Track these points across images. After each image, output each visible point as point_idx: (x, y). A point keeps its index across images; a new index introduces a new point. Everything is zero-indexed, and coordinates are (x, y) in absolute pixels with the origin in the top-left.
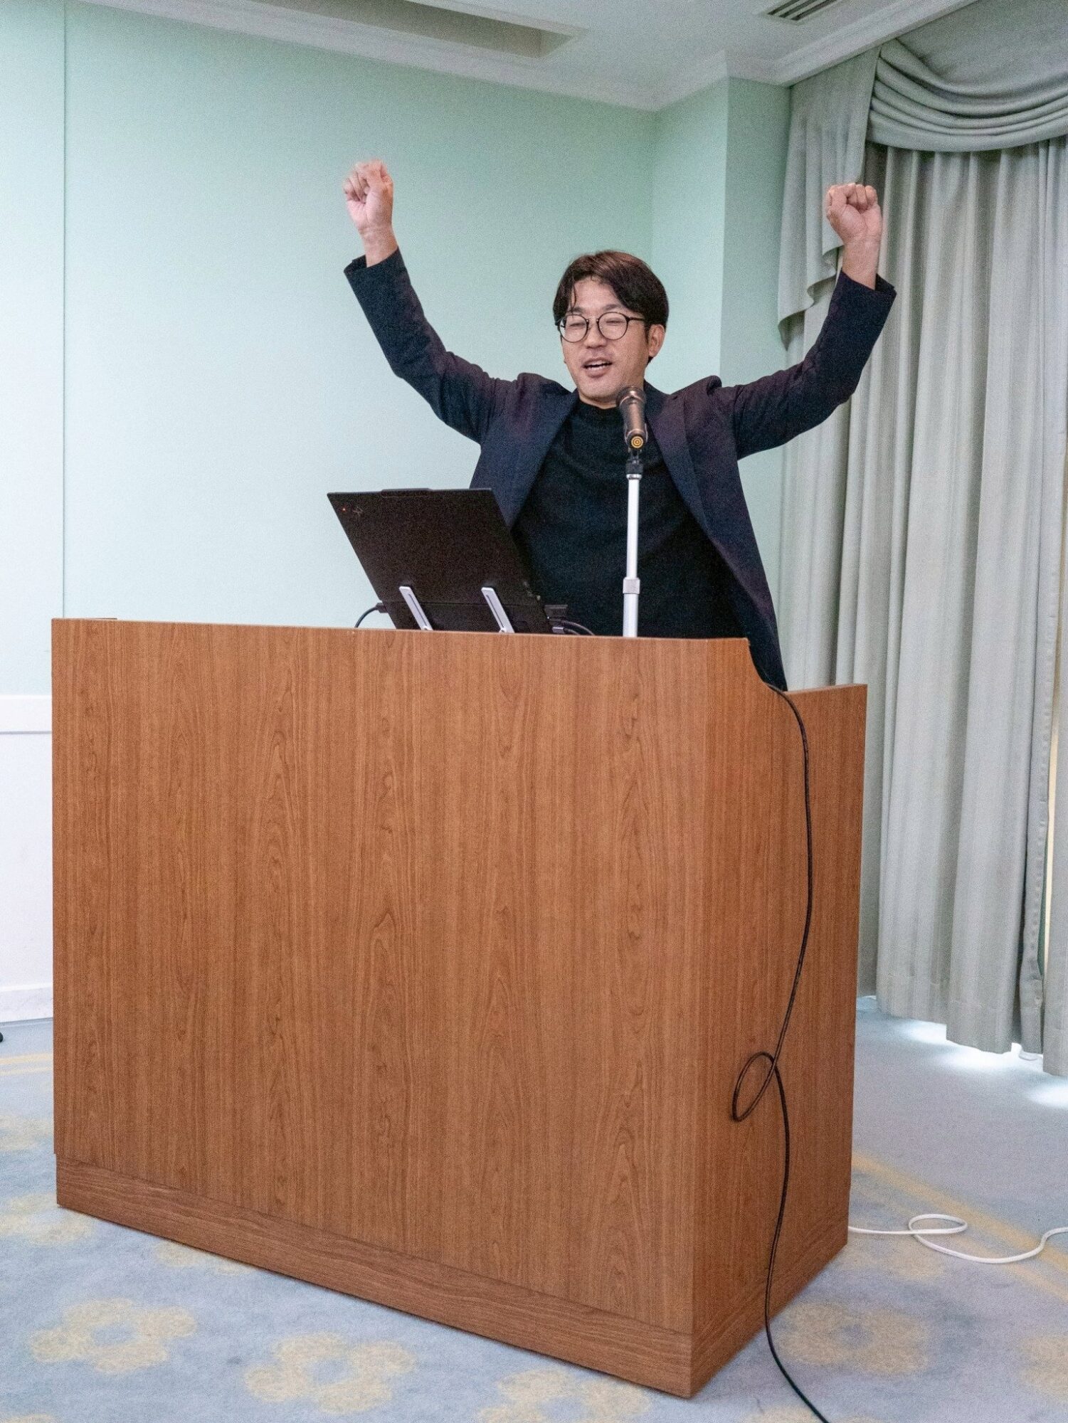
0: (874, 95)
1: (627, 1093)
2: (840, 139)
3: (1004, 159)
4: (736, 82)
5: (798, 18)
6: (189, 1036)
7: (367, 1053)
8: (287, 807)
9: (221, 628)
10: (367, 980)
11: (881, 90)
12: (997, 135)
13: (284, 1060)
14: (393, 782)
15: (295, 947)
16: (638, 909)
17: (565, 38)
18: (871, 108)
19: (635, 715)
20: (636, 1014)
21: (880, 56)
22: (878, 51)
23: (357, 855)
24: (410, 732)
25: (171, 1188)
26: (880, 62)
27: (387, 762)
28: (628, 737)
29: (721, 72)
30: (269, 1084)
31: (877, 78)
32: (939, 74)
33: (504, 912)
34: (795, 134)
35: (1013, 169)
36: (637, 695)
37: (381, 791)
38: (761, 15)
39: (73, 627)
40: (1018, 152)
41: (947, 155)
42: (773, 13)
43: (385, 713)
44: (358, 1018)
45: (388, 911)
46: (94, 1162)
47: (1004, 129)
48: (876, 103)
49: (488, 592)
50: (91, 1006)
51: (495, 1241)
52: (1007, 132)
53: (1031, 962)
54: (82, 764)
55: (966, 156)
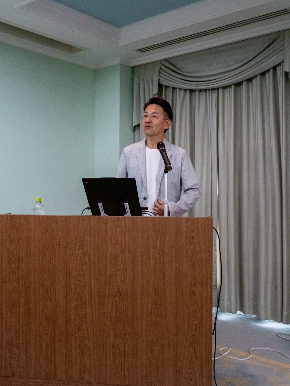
0: (160, 72)
1: (192, 333)
2: (150, 82)
3: (197, 92)
4: (121, 65)
5: (142, 52)
6: (49, 334)
7: (112, 332)
8: (84, 265)
9: (61, 217)
10: (112, 312)
11: (161, 71)
12: (197, 86)
13: (83, 337)
14: (120, 257)
15: (87, 305)
16: (195, 285)
17: (82, 50)
18: (159, 76)
19: (193, 236)
20: (195, 312)
21: (161, 63)
22: (161, 61)
23: (108, 277)
24: (125, 244)
25: (42, 379)
26: (161, 65)
27: (118, 252)
28: (191, 242)
29: (118, 62)
30: (78, 344)
31: (160, 68)
32: (178, 69)
33: (155, 289)
34: (136, 79)
35: (199, 94)
36: (194, 231)
37: (116, 259)
38: (134, 50)
39: (5, 217)
40: (200, 91)
41: (180, 89)
42: (137, 50)
43: (117, 238)
44: (109, 322)
45: (119, 292)
46: (13, 376)
47: (199, 85)
48: (161, 75)
49: (126, 204)
50: (12, 329)
51: (154, 377)
52: (200, 86)
53: (214, 285)
54: (9, 257)
55: (185, 90)
